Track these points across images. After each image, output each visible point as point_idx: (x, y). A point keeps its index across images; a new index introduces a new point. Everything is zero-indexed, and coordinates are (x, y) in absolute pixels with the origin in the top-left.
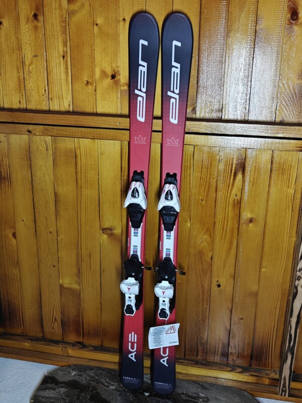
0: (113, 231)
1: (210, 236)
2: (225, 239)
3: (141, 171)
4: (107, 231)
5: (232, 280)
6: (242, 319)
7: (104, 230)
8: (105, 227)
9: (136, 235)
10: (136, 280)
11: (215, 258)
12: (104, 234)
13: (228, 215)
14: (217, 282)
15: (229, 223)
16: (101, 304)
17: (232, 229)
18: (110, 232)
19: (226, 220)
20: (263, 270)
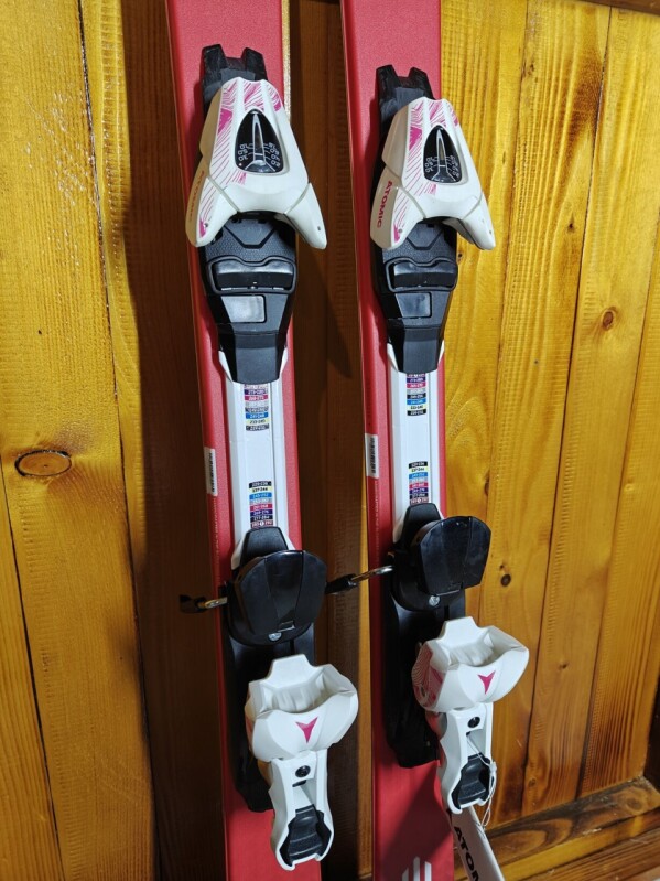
0: (78, 458)
1: (485, 401)
2: (530, 404)
3: (247, 51)
4: (41, 459)
5: (545, 547)
6: (565, 666)
7: (24, 461)
8: (30, 442)
9: (257, 418)
10: (315, 662)
11: (498, 482)
12: (29, 484)
13: (544, 307)
14: (502, 567)
15: (545, 340)
16: (51, 810)
17: (555, 359)
18: (57, 463)
19: (537, 328)
20: (629, 489)
